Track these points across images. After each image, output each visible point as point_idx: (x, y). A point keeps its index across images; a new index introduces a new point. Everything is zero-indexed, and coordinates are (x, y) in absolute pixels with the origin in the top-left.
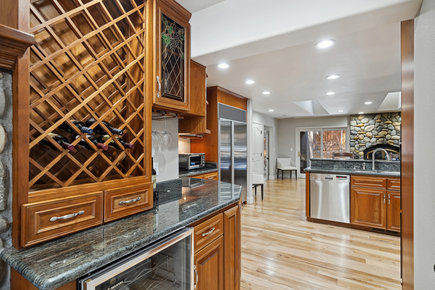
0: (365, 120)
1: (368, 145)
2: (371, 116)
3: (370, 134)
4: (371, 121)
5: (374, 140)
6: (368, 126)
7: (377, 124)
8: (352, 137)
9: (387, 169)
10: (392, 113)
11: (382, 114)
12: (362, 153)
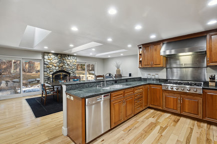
0: (53, 56)
1: (55, 71)
2: (56, 54)
3: (55, 65)
4: (56, 58)
5: (57, 68)
6: (55, 60)
7: (59, 60)
8: (45, 66)
9: (108, 85)
10: (65, 55)
11: (61, 54)
12: (51, 76)
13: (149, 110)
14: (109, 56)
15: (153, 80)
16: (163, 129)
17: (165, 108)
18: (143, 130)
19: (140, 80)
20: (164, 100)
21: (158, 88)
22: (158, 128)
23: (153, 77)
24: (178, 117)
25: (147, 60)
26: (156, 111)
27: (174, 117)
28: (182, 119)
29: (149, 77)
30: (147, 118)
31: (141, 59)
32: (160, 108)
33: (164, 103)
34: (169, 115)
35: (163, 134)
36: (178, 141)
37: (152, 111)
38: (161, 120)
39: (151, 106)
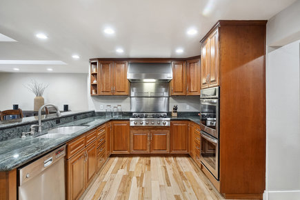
13: (112, 159)
14: (16, 70)
15: (115, 113)
16: (140, 179)
17: (133, 152)
18: (119, 191)
19: (92, 116)
20: (132, 141)
21: (124, 124)
22: (134, 180)
23: (115, 110)
24: (148, 159)
25: (107, 84)
26: (121, 159)
27: (144, 160)
28: (152, 159)
29: (109, 111)
30: (115, 172)
31: (95, 82)
32: (127, 152)
33: (132, 145)
34: (138, 158)
35: (143, 186)
36: (160, 186)
37: (116, 159)
38: (133, 168)
39: (114, 152)
